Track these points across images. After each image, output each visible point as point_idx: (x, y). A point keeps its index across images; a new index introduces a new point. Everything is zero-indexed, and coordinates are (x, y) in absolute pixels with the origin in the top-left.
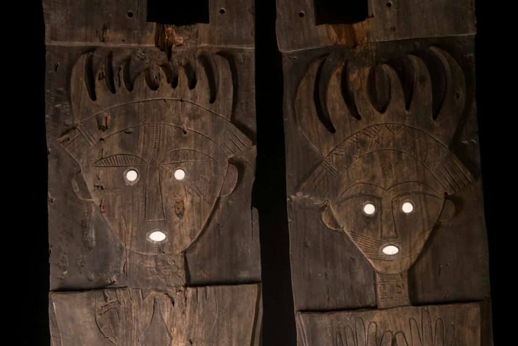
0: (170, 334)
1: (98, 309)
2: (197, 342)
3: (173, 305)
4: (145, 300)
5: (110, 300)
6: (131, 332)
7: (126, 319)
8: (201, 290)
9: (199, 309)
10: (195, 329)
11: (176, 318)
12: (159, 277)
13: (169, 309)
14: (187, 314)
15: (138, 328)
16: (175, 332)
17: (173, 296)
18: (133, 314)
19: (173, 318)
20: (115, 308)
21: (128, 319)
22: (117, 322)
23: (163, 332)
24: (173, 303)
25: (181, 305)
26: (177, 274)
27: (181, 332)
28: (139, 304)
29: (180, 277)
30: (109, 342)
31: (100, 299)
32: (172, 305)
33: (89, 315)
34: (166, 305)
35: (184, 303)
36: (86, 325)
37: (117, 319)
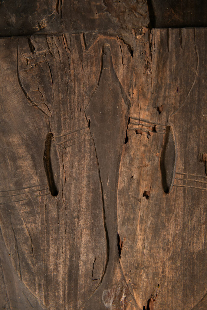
0: (126, 100)
1: (22, 64)
2: (168, 112)
3: (132, 55)
4: (89, 50)
5: (38, 50)
6: (70, 97)
7: (62, 79)
8: (173, 32)
9: (171, 61)
10: (165, 91)
11: (136, 74)
12: (109, 15)
13: (126, 61)
14: (154, 67)
15: (79, 91)
16: (135, 95)
17: (131, 44)
18: (72, 71)
19: (132, 74)
20: (46, 62)
21: (65, 78)
22: (49, 83)
23: (116, 97)
24: (132, 52)
25: (143, 55)
26: (135, 10)
27: (144, 96)
28: (81, 56)
29: (141, 15)
30: (39, 112)
31: (25, 48)
32: (130, 55)
33: (10, 71)
34: (120, 55)
35: (148, 52)
36: (6, 87)
37: (49, 79)
